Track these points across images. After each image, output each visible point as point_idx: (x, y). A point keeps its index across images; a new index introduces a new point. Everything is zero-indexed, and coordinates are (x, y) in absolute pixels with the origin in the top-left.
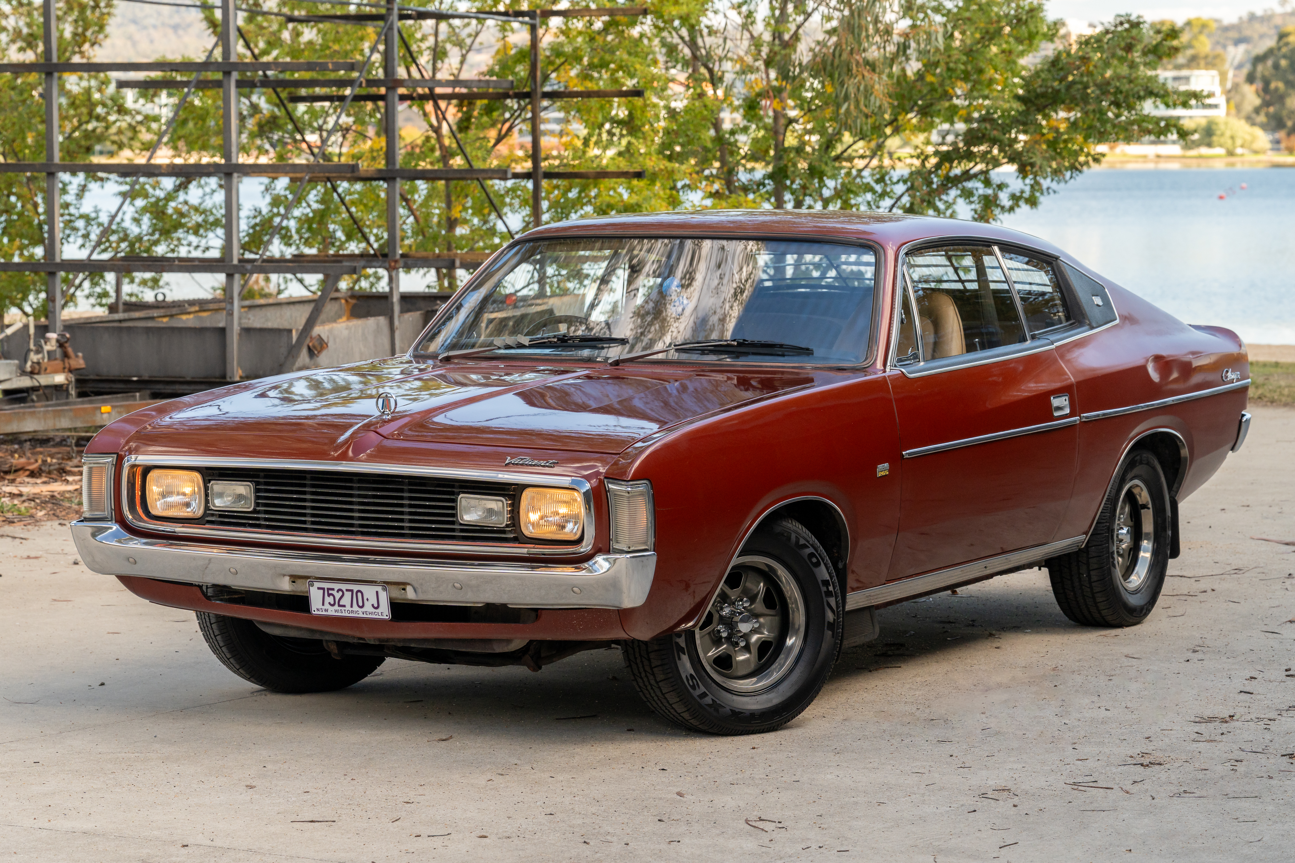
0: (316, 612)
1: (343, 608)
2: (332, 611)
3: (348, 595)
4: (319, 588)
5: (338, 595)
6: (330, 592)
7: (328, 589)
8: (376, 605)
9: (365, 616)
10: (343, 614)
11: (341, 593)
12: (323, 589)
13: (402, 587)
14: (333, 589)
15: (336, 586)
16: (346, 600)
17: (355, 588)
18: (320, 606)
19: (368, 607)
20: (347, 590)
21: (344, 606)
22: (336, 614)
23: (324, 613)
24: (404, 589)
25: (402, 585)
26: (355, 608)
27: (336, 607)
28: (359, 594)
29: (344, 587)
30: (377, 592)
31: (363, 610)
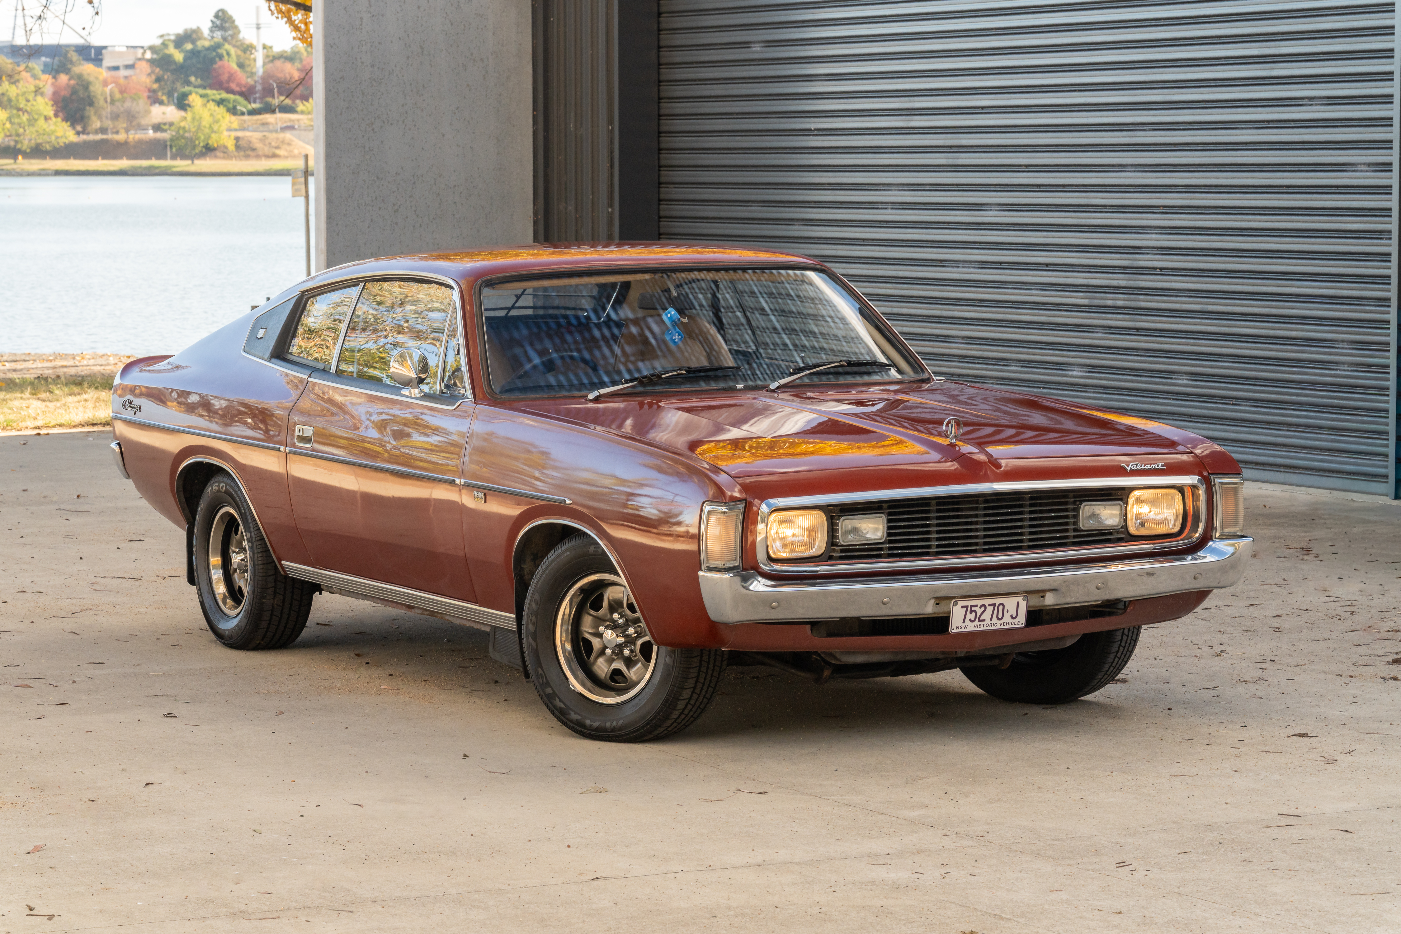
0: (955, 630)
1: (982, 623)
2: (971, 627)
3: (990, 609)
4: (962, 607)
5: (979, 611)
6: (973, 609)
7: (972, 606)
8: (1014, 616)
9: (1002, 627)
10: (982, 628)
11: (983, 608)
12: (967, 607)
13: (1042, 594)
14: (976, 606)
15: (979, 602)
16: (987, 616)
17: (997, 601)
18: (960, 624)
19: (1007, 619)
20: (990, 605)
21: (984, 620)
22: (975, 629)
23: (963, 630)
24: (1043, 597)
25: (1041, 593)
26: (995, 620)
27: (976, 623)
28: (1001, 607)
29: (987, 602)
30: (1018, 603)
31: (1001, 621)
